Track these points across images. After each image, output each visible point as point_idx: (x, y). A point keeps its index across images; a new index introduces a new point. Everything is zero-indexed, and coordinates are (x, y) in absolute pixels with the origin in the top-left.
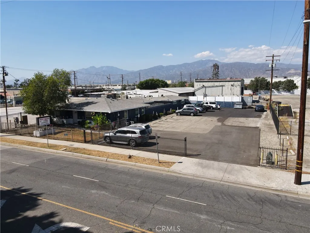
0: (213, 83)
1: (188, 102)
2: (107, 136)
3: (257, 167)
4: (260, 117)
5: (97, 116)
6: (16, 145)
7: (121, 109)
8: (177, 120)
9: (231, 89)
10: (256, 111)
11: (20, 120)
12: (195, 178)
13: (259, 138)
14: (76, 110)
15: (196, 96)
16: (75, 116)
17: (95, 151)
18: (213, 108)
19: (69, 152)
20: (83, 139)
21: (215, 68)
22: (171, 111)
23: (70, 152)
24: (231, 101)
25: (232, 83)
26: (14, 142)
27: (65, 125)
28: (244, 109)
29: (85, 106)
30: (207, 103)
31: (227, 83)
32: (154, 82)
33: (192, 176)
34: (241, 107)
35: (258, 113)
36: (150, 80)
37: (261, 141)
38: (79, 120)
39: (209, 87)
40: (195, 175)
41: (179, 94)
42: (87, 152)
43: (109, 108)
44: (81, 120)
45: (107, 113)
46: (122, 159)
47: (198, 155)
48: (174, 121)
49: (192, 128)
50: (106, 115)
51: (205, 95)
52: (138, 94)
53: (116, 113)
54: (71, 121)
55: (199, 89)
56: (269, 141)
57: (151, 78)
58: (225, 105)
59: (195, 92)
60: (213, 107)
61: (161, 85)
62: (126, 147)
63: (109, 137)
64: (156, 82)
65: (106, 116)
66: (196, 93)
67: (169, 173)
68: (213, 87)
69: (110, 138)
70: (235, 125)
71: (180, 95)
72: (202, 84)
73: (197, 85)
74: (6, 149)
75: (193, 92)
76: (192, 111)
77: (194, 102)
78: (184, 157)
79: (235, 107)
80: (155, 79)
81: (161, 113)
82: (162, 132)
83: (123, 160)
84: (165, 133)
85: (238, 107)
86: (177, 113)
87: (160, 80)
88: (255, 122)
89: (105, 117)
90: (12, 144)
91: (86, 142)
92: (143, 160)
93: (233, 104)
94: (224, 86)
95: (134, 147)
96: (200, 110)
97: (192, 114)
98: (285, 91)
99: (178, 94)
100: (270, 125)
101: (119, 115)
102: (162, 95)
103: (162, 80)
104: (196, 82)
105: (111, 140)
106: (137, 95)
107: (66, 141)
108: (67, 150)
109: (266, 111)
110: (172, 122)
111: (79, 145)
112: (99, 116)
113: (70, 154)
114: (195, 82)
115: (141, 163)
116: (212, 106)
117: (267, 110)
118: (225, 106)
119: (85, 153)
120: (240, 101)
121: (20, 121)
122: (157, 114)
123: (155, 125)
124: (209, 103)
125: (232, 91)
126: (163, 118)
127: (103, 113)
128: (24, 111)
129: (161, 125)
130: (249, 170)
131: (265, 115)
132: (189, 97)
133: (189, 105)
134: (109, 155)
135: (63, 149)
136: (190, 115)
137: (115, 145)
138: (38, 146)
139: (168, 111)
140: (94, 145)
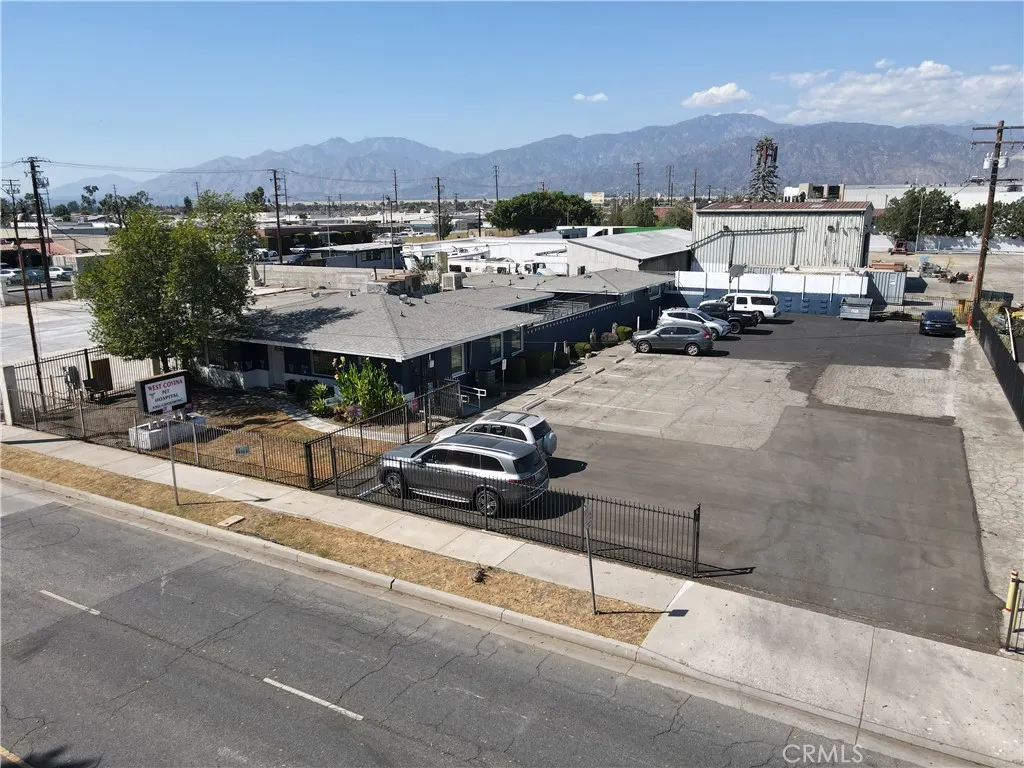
0: (761, 219)
1: (672, 292)
2: (390, 470)
3: (995, 653)
4: (941, 361)
5: (353, 369)
6: (65, 493)
7: (442, 342)
8: (640, 374)
9: (829, 241)
10: (923, 332)
11: (83, 376)
12: (749, 708)
13: (969, 481)
14: (277, 344)
15: (700, 269)
16: (277, 361)
17: (345, 533)
18: (766, 320)
19: (251, 534)
20: (303, 470)
21: (764, 156)
22: (613, 331)
23: (256, 535)
24: (830, 292)
25: (832, 220)
26: (57, 475)
27: (243, 393)
28: (876, 324)
29: (310, 330)
30: (742, 301)
31: (813, 219)
32: (549, 205)
33: (732, 690)
34: (865, 314)
35: (932, 344)
36: (535, 196)
37: (978, 495)
38: (289, 377)
39: (748, 233)
40: (746, 689)
41: (640, 260)
42: (318, 535)
43: (395, 343)
44: (297, 378)
45: (391, 362)
46: (449, 584)
47: (744, 571)
48: (633, 381)
49: (700, 421)
50: (385, 366)
51: (736, 271)
52: (495, 260)
53: (422, 359)
54: (262, 377)
55: (710, 239)
56: (1010, 497)
57: (537, 189)
58: (806, 304)
59: (693, 250)
60: (766, 314)
61: (571, 212)
62: (463, 515)
63: (400, 471)
64: (553, 202)
65: (387, 371)
66: (698, 254)
67: (638, 674)
68: (761, 232)
69: (402, 475)
70: (862, 406)
71: (646, 265)
72: (720, 222)
73: (703, 226)
74: (29, 511)
75: (689, 251)
76: (692, 338)
77: (693, 293)
78: (689, 584)
79: (842, 315)
80: (550, 192)
81: (582, 345)
82: (592, 440)
83: (452, 590)
84: (601, 441)
85: (855, 313)
86: (638, 346)
87: (567, 193)
88: (934, 391)
89: (384, 375)
90: (53, 486)
91: (314, 484)
92: (534, 592)
93: (838, 301)
94: (802, 229)
95: (492, 517)
96: (720, 329)
97: (693, 350)
98: (1014, 238)
99: (637, 263)
100: (991, 407)
101: (432, 364)
102: (582, 270)
103: (573, 197)
104: (700, 214)
105: (405, 484)
106: (489, 260)
107: (243, 478)
108: (244, 527)
109: (962, 333)
110: (623, 386)
111: (287, 499)
112: (359, 370)
113: (255, 545)
114: (695, 214)
115: (522, 611)
116: (761, 313)
117: (964, 328)
118: (806, 310)
119: (307, 546)
120: (865, 292)
121: (86, 378)
122: (566, 350)
123: (561, 400)
124: (749, 301)
125: (829, 249)
126: (590, 365)
127: (376, 362)
128: (95, 345)
129: (585, 403)
130: (968, 674)
131: (962, 353)
132: (677, 272)
133: (679, 310)
134: (400, 560)
135: (232, 520)
136: (684, 353)
137: (423, 505)
138: (142, 499)
139: (605, 334)
140: (346, 503)
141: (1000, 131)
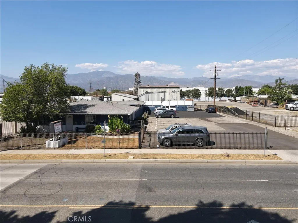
0: (156, 89)
2: (166, 138)
9: (172, 94)
21: (137, 77)
24: (184, 105)
25: (173, 89)
28: (196, 112)
30: (167, 107)
31: (168, 89)
32: (75, 90)
34: (193, 109)
38: (76, 126)
39: (153, 93)
44: (79, 126)
46: (221, 158)
55: (143, 95)
66: (140, 99)
68: (156, 93)
69: (170, 139)
72: (145, 90)
73: (141, 91)
76: (172, 113)
78: (268, 150)
79: (188, 110)
85: (191, 109)
86: (157, 117)
93: (186, 107)
94: (166, 92)
95: (202, 146)
97: (172, 116)
102: (123, 100)
103: (79, 88)
104: (140, 88)
112: (116, 119)
124: (169, 107)
125: (173, 96)
135: (131, 157)
136: (170, 117)
141: (215, 68)
